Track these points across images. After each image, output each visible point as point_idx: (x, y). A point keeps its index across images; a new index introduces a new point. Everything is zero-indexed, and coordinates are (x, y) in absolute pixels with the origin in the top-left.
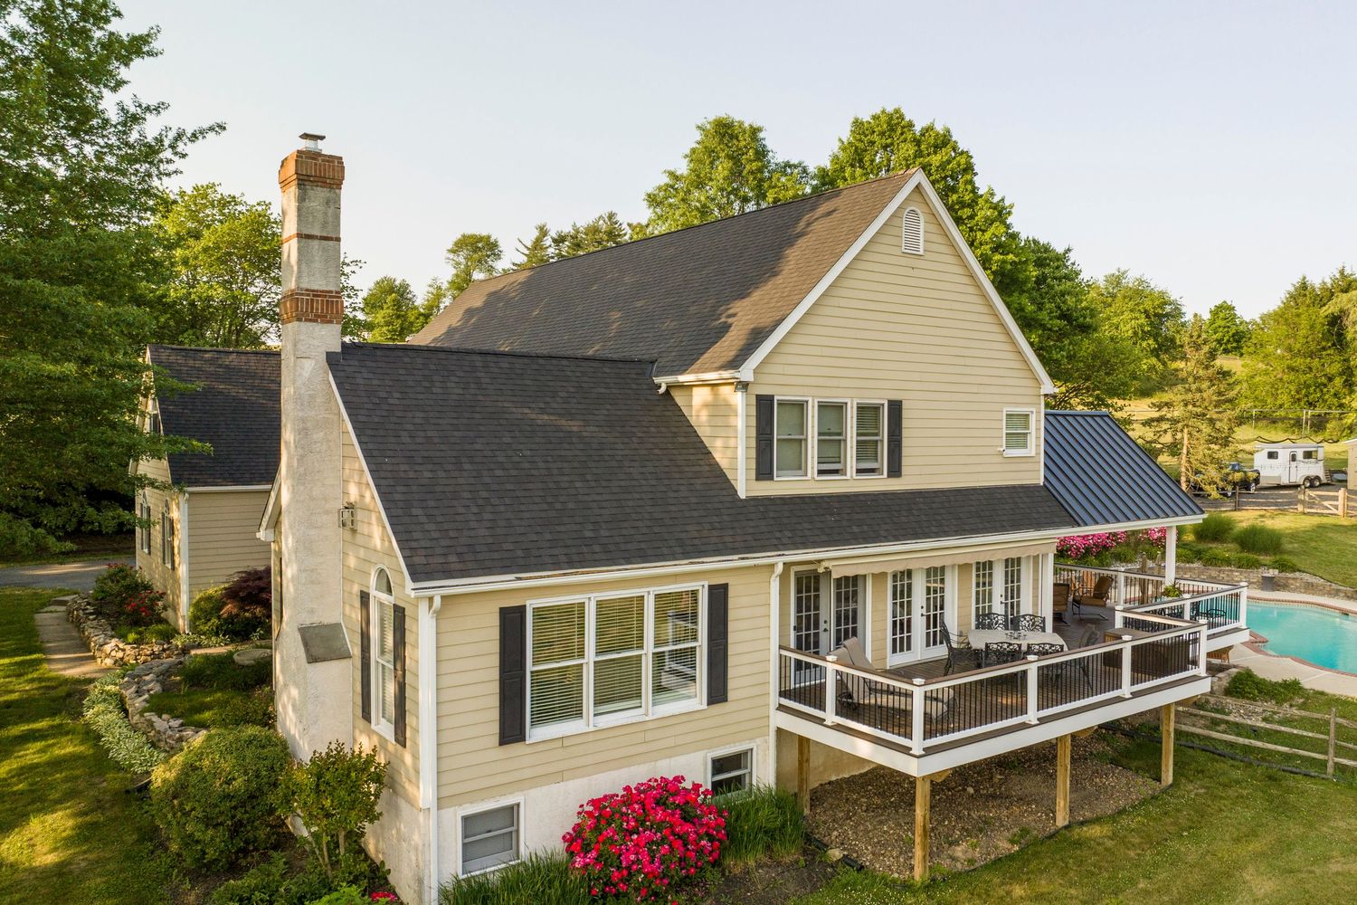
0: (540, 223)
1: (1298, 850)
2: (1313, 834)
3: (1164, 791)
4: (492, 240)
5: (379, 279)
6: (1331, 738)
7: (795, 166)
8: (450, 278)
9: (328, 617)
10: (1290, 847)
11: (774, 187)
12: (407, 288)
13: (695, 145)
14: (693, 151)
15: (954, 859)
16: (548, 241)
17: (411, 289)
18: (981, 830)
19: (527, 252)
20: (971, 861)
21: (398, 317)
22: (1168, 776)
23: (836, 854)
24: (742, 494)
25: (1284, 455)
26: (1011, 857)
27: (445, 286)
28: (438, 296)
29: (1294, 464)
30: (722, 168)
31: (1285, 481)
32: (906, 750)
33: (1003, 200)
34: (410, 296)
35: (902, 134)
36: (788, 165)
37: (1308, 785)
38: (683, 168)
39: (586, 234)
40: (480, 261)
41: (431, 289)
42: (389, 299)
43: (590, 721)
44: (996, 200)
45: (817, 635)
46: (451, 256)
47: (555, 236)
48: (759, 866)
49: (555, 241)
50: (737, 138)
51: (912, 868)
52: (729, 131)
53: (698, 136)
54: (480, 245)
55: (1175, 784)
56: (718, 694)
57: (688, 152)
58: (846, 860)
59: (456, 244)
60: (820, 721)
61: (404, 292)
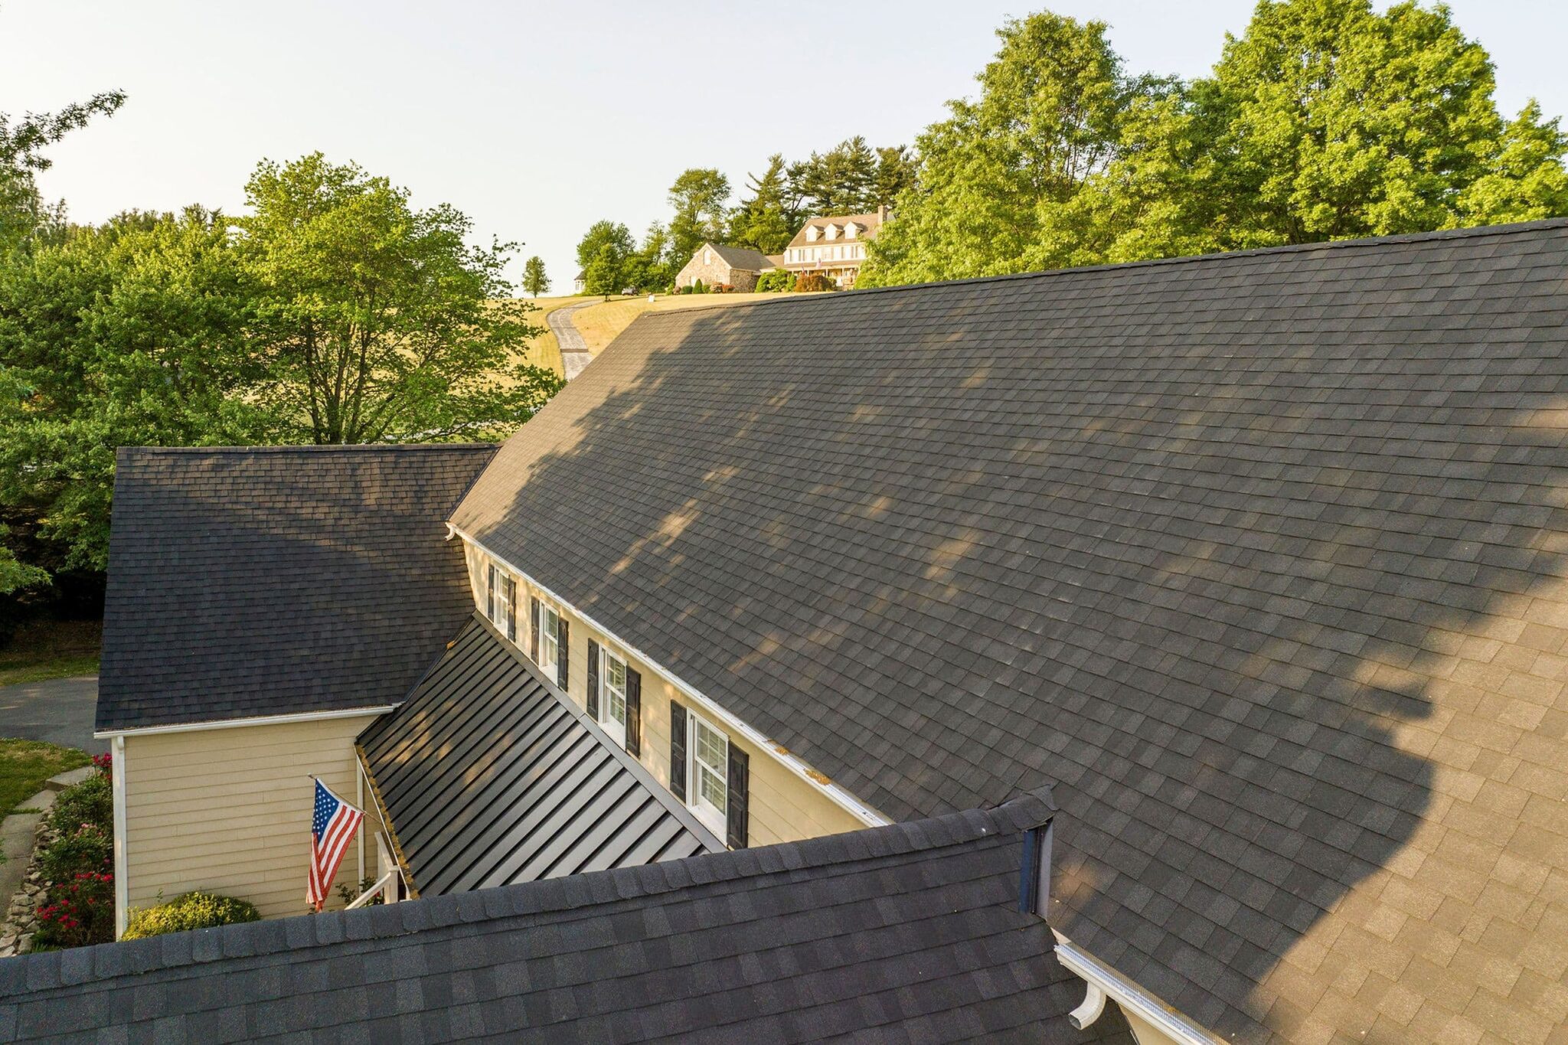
0: (773, 154)
4: (719, 175)
5: (595, 224)
7: (1163, 83)
8: (672, 221)
11: (1132, 120)
12: (625, 233)
13: (995, 60)
14: (992, 68)
16: (783, 175)
17: (630, 233)
19: (759, 188)
21: (612, 270)
27: (667, 229)
28: (659, 242)
30: (1047, 94)
33: (1555, 122)
34: (628, 241)
35: (1356, 20)
36: (1148, 81)
38: (976, 95)
39: (827, 164)
40: (705, 200)
41: (651, 234)
42: (604, 248)
44: (1540, 123)
46: (674, 195)
47: (792, 169)
49: (790, 173)
50: (1067, 44)
52: (1056, 36)
53: (999, 45)
54: (706, 182)
57: (984, 71)
59: (679, 182)
61: (622, 237)
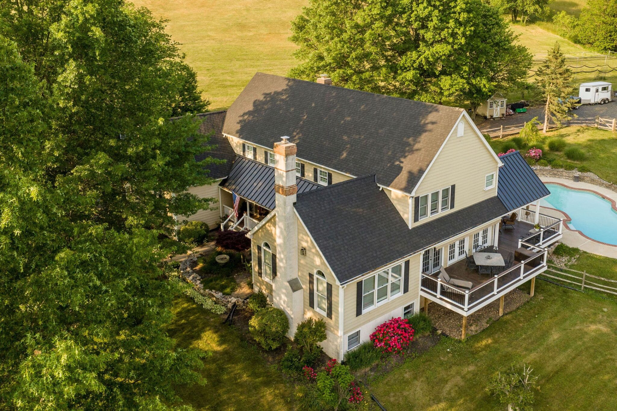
1: (568, 322)
2: (573, 315)
3: (531, 299)
6: (583, 279)
9: (294, 276)
10: (566, 320)
15: (472, 331)
18: (478, 320)
20: (476, 331)
22: (532, 294)
23: (439, 332)
24: (410, 228)
25: (593, 90)
26: (487, 329)
29: (597, 94)
31: (592, 102)
32: (463, 309)
37: (575, 295)
43: (377, 305)
45: (428, 262)
48: (420, 338)
51: (461, 335)
55: (535, 295)
56: (406, 290)
58: (443, 334)
60: (435, 296)
